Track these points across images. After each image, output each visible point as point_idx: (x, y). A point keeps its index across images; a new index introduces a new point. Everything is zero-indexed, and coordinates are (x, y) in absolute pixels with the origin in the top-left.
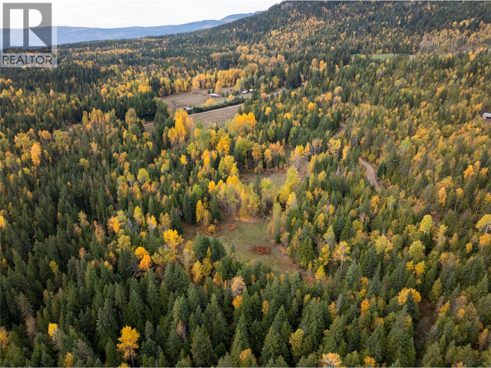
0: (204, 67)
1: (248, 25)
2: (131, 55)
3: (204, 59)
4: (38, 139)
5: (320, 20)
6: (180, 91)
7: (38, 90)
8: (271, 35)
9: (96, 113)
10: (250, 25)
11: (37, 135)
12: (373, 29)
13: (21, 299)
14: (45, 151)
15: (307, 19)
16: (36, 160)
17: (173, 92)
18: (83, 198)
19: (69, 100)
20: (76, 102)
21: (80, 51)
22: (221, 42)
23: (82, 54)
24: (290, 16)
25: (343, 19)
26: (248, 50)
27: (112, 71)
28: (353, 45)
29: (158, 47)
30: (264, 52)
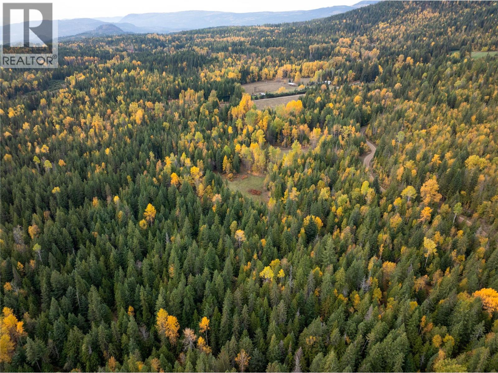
0: (296, 58)
1: (359, 17)
2: (241, 43)
3: (301, 50)
4: (144, 107)
5: (435, 12)
6: (266, 78)
7: (156, 71)
8: (378, 28)
9: (190, 91)
10: (361, 16)
11: (144, 104)
12: (486, 24)
13: (107, 187)
14: (146, 116)
15: (422, 11)
16: (139, 121)
17: (260, 79)
18: (159, 147)
19: (174, 81)
20: (179, 82)
21: (203, 38)
22: (328, 34)
23: (203, 40)
24: (404, 8)
25: (461, 12)
26: (349, 42)
27: (217, 58)
28: (457, 41)
29: (268, 36)
30: (364, 45)
